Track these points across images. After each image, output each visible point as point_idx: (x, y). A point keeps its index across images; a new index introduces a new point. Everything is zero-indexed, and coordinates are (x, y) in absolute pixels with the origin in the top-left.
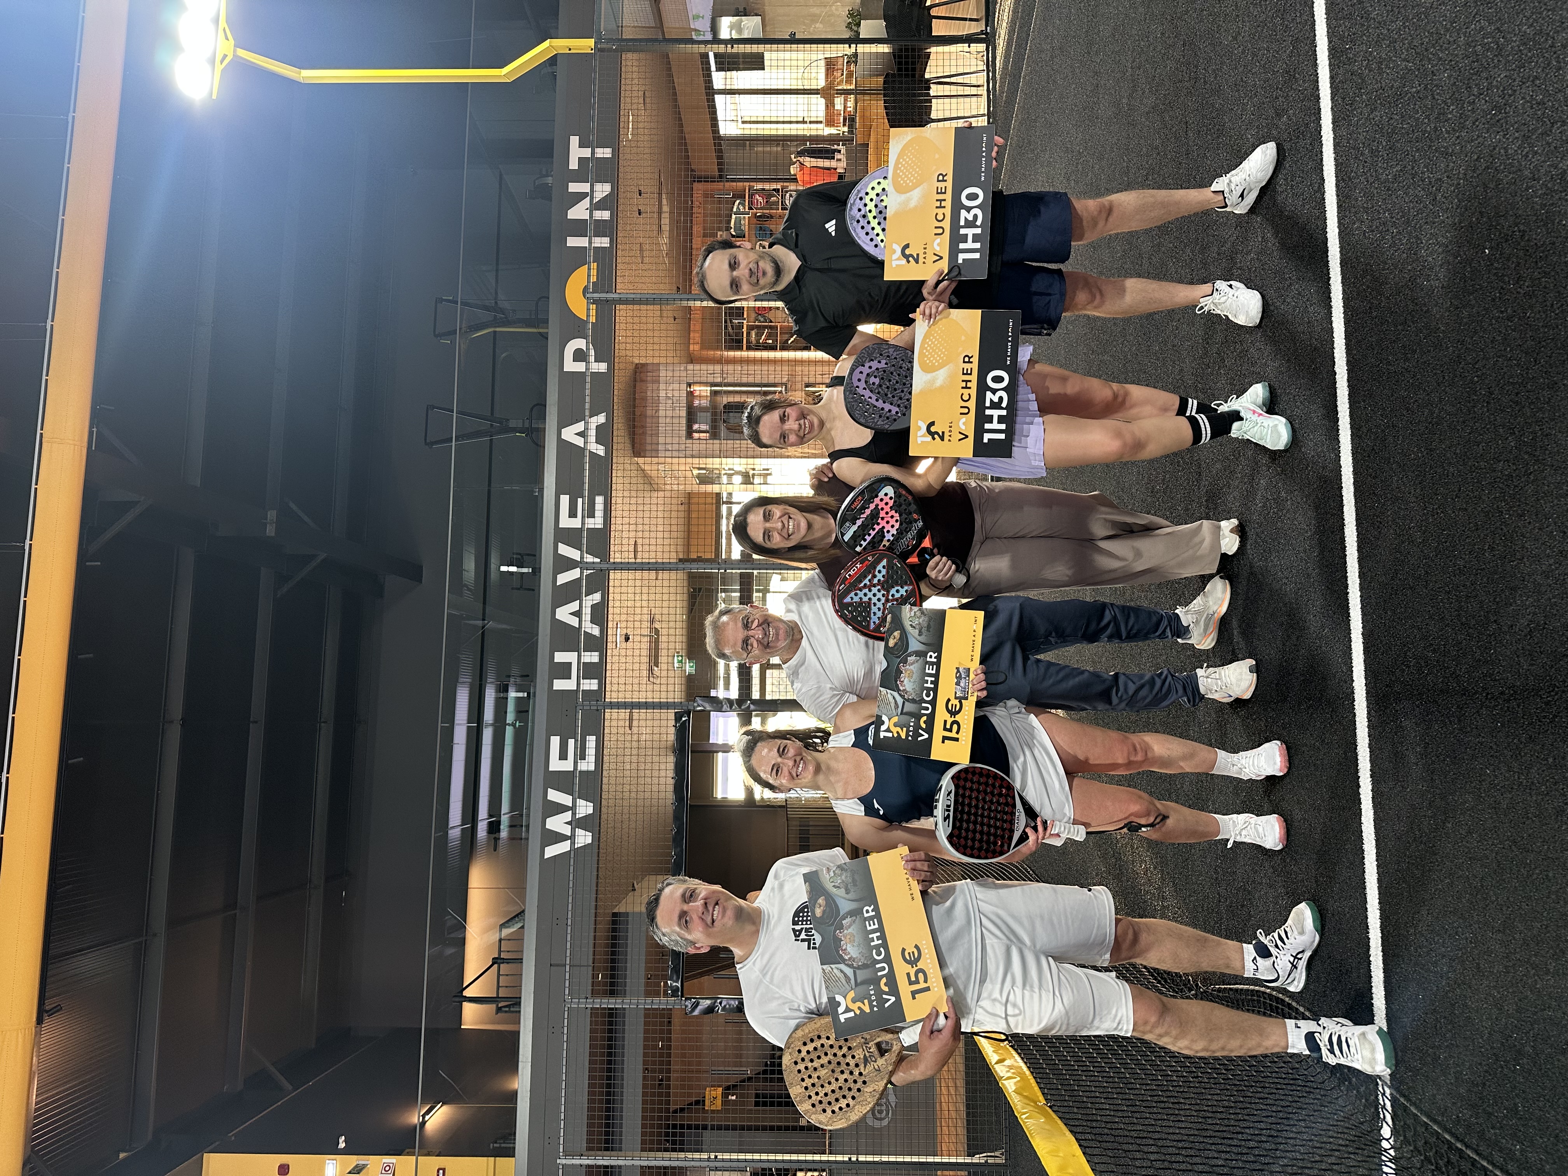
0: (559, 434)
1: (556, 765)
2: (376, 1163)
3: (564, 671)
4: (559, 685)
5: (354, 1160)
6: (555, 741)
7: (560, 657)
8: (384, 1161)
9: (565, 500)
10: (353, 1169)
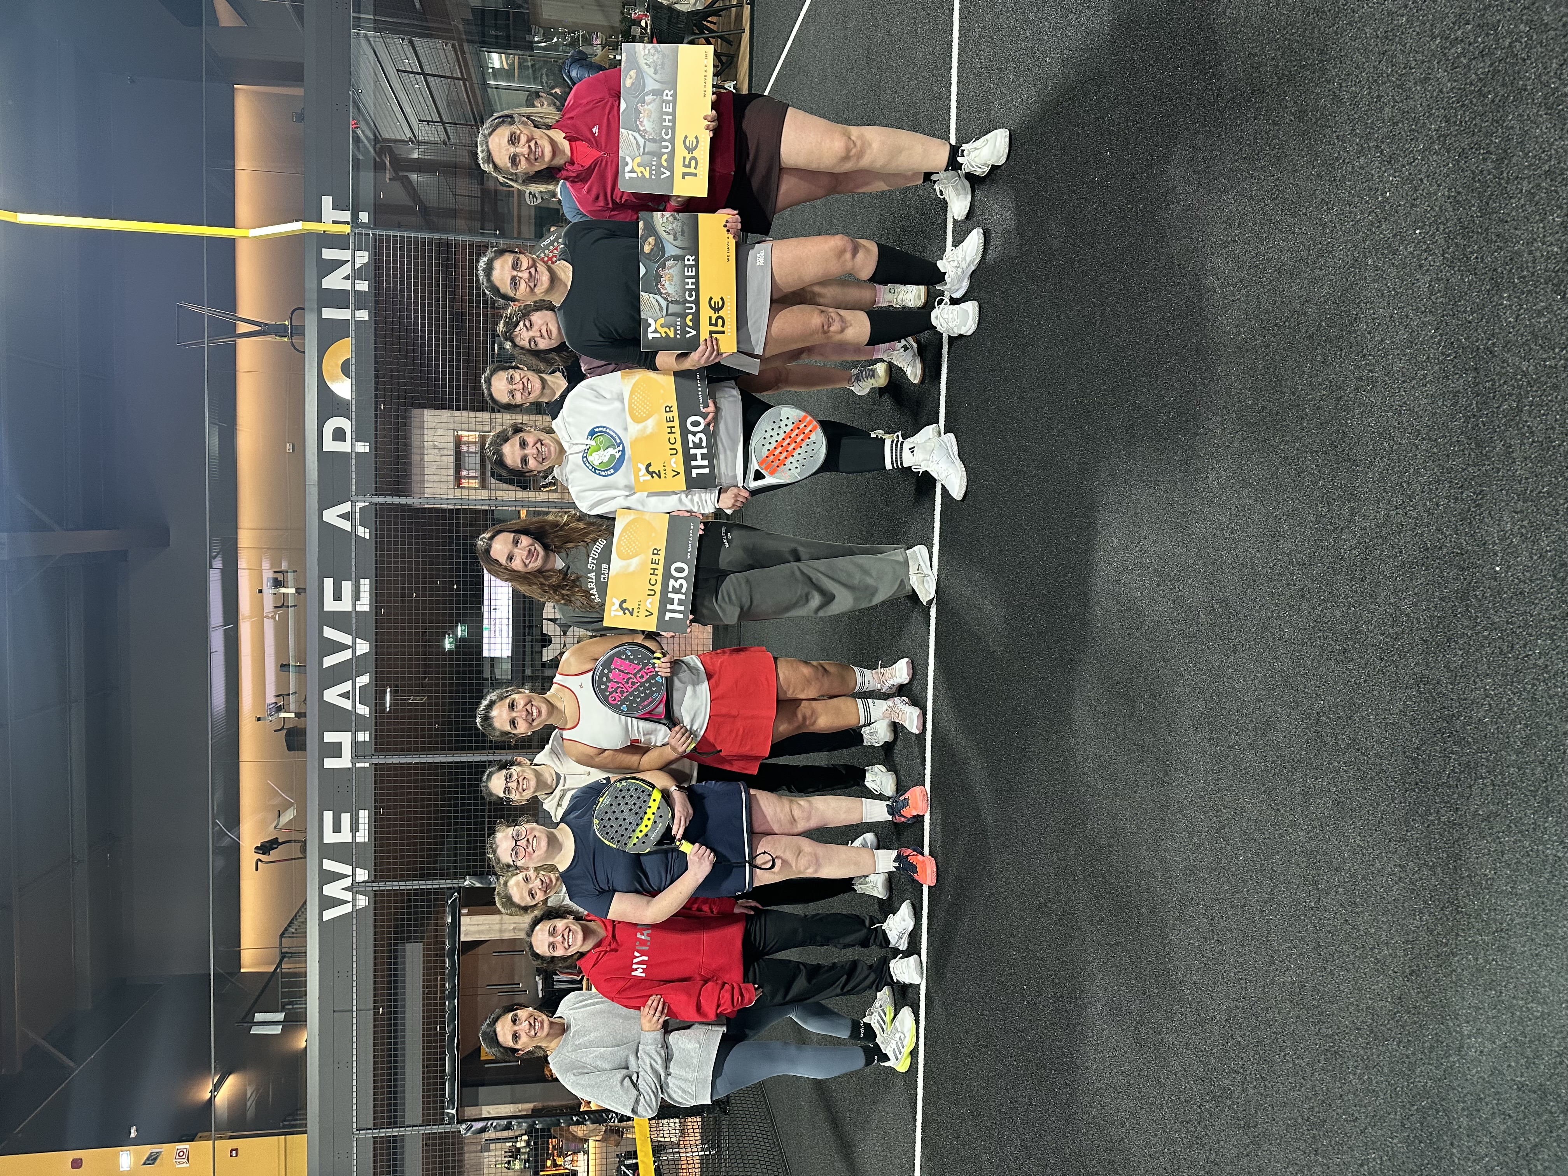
0: (320, 516)
1: (330, 837)
2: (168, 1150)
3: (335, 750)
4: (330, 763)
5: (147, 1150)
6: (328, 816)
7: (330, 737)
8: (177, 1147)
9: (328, 583)
10: (148, 1159)
